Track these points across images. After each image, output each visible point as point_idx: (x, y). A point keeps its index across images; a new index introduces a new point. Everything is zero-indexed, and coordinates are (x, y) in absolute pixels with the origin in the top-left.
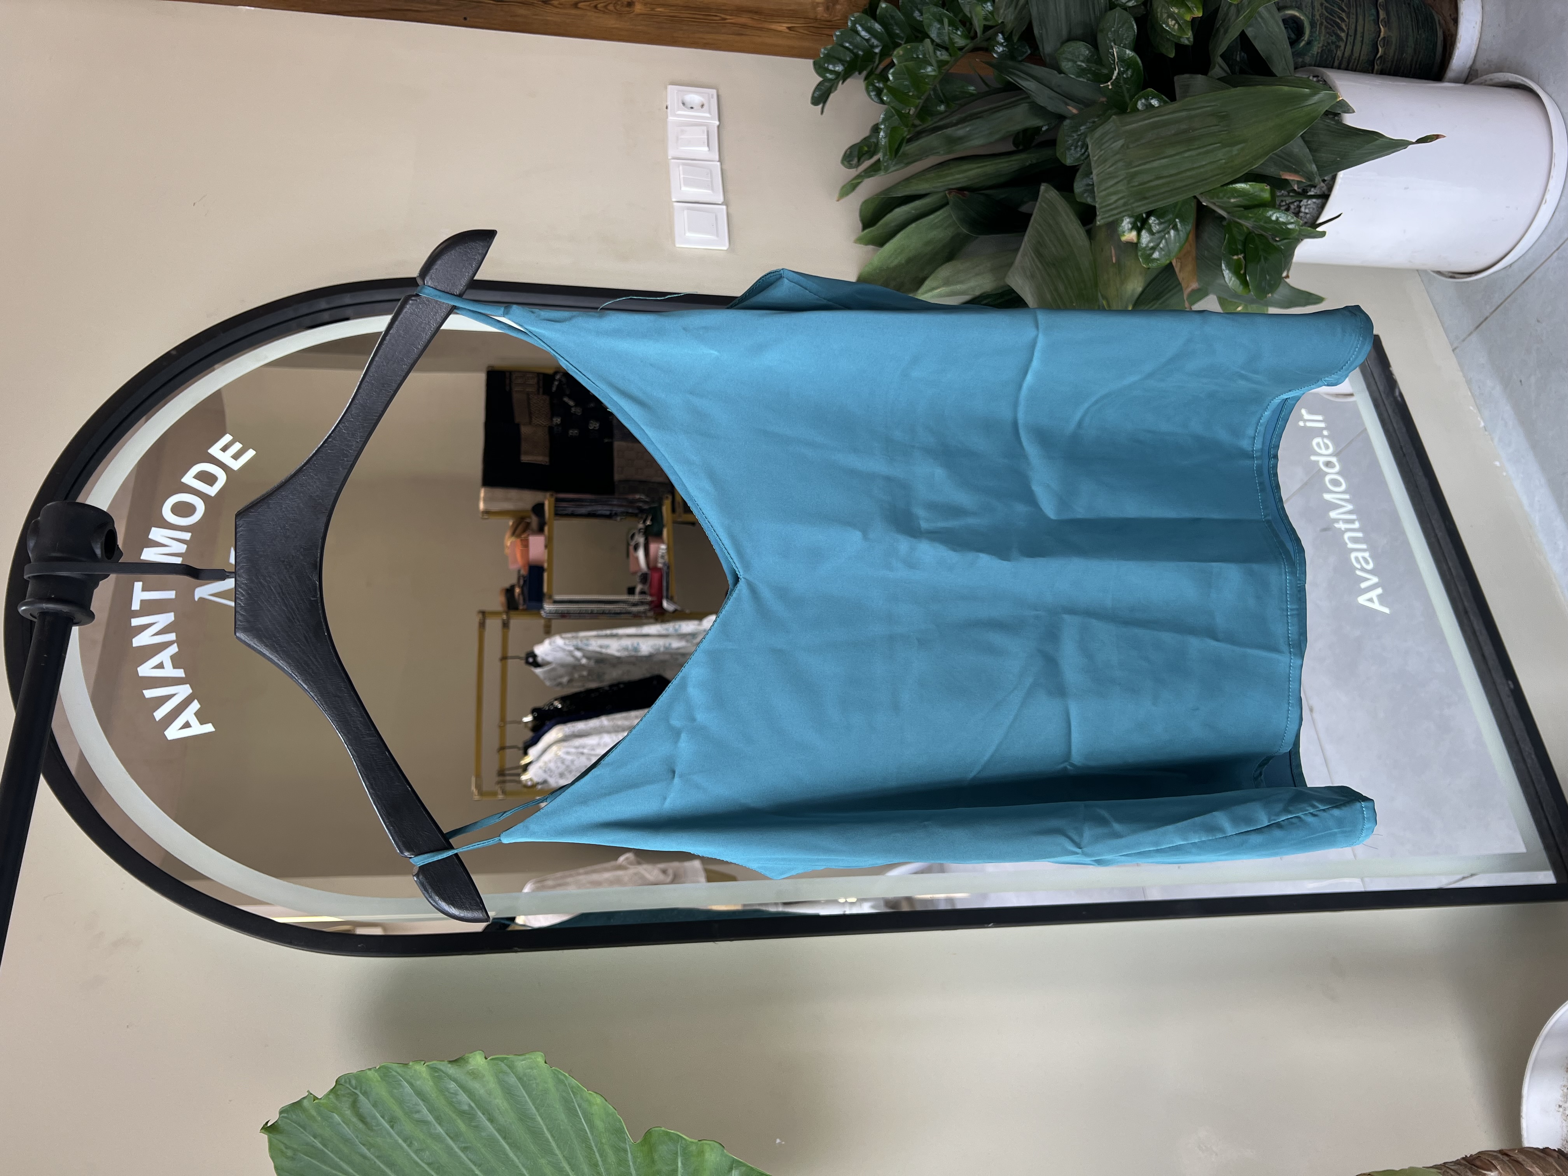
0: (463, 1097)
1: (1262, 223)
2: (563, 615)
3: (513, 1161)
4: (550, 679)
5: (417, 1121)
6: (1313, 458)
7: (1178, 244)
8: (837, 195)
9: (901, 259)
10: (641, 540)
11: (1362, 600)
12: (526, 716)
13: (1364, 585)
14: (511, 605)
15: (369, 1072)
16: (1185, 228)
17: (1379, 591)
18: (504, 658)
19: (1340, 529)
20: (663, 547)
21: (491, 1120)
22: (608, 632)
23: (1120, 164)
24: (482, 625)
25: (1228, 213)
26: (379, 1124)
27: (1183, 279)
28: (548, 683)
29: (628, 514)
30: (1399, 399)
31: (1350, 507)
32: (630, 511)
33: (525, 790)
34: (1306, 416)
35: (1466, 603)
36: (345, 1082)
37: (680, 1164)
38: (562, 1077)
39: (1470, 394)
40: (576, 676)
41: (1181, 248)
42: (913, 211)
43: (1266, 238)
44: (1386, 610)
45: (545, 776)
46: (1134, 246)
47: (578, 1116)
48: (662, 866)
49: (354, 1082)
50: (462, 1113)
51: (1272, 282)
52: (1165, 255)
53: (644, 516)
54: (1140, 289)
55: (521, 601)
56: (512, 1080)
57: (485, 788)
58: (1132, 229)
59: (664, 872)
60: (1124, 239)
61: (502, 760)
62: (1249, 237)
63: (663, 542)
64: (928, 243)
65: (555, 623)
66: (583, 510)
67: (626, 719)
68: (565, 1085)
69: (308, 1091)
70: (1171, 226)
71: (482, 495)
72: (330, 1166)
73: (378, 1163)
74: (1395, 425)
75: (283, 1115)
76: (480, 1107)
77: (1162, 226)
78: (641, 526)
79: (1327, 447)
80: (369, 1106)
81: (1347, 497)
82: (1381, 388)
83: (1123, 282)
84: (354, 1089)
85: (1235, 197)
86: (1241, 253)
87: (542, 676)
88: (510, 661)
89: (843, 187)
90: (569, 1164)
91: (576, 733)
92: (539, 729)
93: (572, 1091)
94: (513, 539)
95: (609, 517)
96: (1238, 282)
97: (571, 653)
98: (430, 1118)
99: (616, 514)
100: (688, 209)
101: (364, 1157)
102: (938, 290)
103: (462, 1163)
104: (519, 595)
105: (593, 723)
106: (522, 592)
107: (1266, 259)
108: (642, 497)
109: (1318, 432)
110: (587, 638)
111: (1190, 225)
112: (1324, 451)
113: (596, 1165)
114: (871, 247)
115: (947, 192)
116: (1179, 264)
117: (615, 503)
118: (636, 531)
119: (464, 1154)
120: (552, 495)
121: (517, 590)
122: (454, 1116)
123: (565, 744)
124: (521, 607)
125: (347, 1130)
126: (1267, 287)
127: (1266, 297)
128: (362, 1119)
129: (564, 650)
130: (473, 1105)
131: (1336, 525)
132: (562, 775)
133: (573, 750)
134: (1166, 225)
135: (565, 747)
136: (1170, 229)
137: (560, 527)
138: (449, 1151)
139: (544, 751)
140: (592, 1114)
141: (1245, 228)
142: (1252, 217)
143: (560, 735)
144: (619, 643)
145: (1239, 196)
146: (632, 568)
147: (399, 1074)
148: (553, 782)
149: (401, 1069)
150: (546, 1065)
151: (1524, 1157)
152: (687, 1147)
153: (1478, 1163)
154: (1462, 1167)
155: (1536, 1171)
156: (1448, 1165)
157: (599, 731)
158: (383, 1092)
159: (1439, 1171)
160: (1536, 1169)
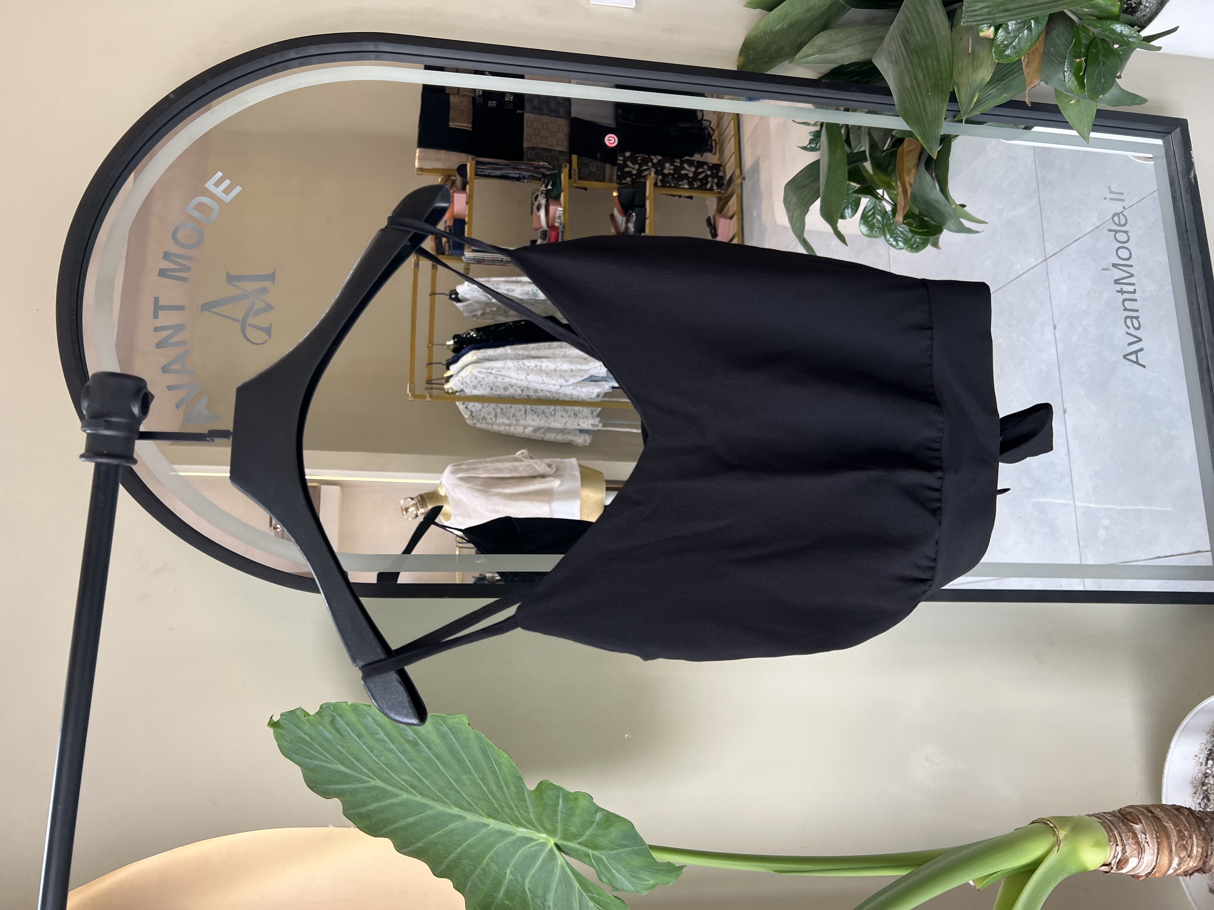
1: (1106, 33)
2: (480, 262)
3: (443, 773)
4: (467, 312)
5: (376, 739)
7: (1029, 43)
9: (785, 24)
10: (543, 202)
12: (449, 341)
14: (440, 250)
15: (342, 704)
16: (1038, 29)
18: (433, 294)
20: (561, 209)
21: (429, 747)
22: (514, 279)
24: (416, 265)
25: (1080, 19)
26: (349, 735)
27: (1028, 74)
28: (466, 315)
29: (533, 178)
30: (1193, 180)
32: (535, 175)
33: (447, 395)
36: (327, 707)
37: (561, 802)
38: (480, 736)
40: (488, 311)
41: (1031, 46)
43: (1108, 44)
45: (462, 387)
46: (991, 41)
47: (491, 760)
48: (548, 461)
49: (332, 708)
50: (409, 742)
51: (1106, 85)
52: (1016, 52)
53: (546, 181)
55: (447, 249)
56: (445, 729)
57: (417, 392)
58: (989, 28)
59: (550, 466)
60: (981, 34)
61: (430, 372)
62: (1093, 42)
63: (560, 205)
64: (809, 10)
65: (474, 268)
66: (498, 173)
67: (525, 349)
68: (483, 742)
69: (300, 707)
70: (1026, 27)
71: (417, 154)
72: (315, 752)
73: (348, 755)
74: (1184, 204)
75: (282, 718)
76: (420, 738)
77: (1019, 26)
78: (543, 188)
80: (344, 724)
82: (1180, 169)
83: (974, 71)
84: (332, 712)
85: (1088, 8)
86: (1083, 57)
87: (461, 309)
88: (437, 297)
90: (483, 782)
91: (487, 358)
92: (458, 352)
93: (487, 746)
95: (518, 179)
96: (1076, 83)
98: (386, 738)
99: (524, 178)
101: (339, 751)
102: (813, 57)
103: (408, 768)
104: (445, 242)
105: (500, 351)
106: (449, 241)
107: (1104, 63)
108: (545, 164)
110: (499, 283)
111: (1043, 27)
113: (501, 787)
114: (758, 11)
116: (1027, 60)
117: (523, 167)
118: (539, 193)
119: (409, 763)
120: (473, 159)
121: (444, 240)
122: (403, 741)
123: (479, 365)
124: (447, 253)
125: (327, 733)
126: (1100, 89)
127: (1098, 97)
128: (339, 732)
130: (416, 737)
132: (475, 387)
133: (484, 370)
134: (1022, 25)
135: (478, 368)
136: (1025, 30)
137: (479, 185)
138: (399, 759)
139: (463, 369)
140: (501, 763)
141: (1091, 34)
142: (1100, 27)
143: (475, 358)
144: (522, 288)
145: (1092, 7)
146: (535, 226)
147: (364, 710)
148: (468, 391)
149: (365, 708)
150: (469, 724)
151: (1163, 815)
152: (567, 795)
153: (1129, 817)
154: (1117, 819)
155: (1170, 826)
156: (1106, 816)
157: (504, 358)
158: (352, 717)
159: (1100, 821)
160: (1171, 824)
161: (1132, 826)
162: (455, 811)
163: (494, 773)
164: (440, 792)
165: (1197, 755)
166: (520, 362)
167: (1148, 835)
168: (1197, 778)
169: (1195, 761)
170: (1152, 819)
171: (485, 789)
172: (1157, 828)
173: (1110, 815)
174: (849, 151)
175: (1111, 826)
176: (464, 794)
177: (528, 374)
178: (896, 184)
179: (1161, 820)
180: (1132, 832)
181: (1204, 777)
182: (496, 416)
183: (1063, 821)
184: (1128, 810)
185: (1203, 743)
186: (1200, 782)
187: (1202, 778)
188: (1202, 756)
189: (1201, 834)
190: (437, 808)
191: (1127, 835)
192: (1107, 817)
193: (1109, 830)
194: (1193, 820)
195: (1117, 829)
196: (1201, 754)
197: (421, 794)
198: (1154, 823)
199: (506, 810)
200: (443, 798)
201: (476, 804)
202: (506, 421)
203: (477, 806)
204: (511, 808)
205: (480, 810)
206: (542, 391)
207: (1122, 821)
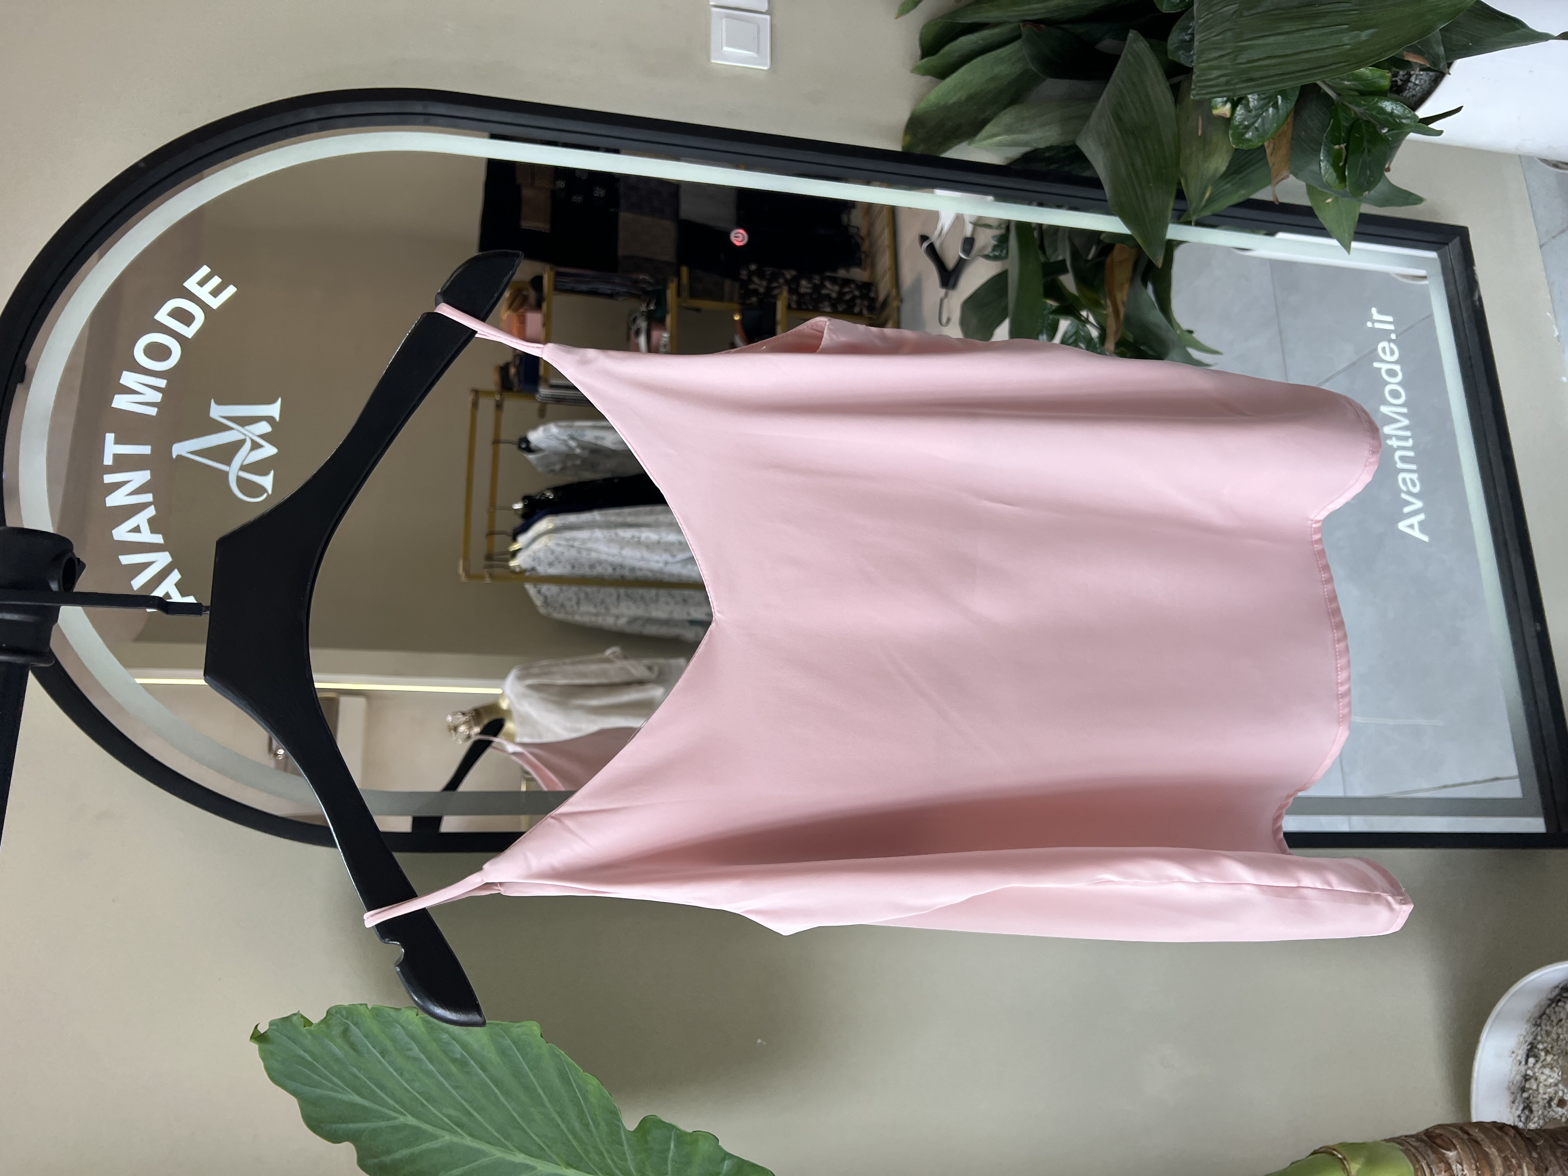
0: (458, 1048)
1: (1374, 113)
2: (558, 400)
3: (503, 1104)
4: (542, 466)
5: (408, 1057)
6: (1376, 365)
7: (1275, 125)
8: (895, 11)
9: (962, 95)
10: (643, 324)
11: (1402, 526)
12: (517, 502)
13: (1407, 510)
14: (506, 385)
15: (360, 1007)
16: (1286, 107)
17: (1422, 517)
18: (496, 442)
19: (1392, 446)
20: (666, 335)
21: (484, 1069)
23: (1229, 34)
24: (475, 404)
25: (1339, 95)
26: (369, 1052)
27: (1274, 164)
28: (540, 469)
29: (631, 295)
30: (1478, 303)
31: (1405, 422)
32: (633, 292)
33: (513, 575)
34: (1376, 316)
35: (1508, 536)
36: (336, 1012)
37: (672, 1146)
38: (559, 1054)
39: (1549, 297)
40: (569, 464)
41: (1278, 128)
42: (980, 42)
43: (1374, 126)
44: (1425, 538)
45: (533, 564)
46: (1227, 121)
47: (572, 1085)
48: (647, 662)
49: (344, 1013)
50: (454, 1061)
51: (1372, 179)
52: (1259, 136)
53: (647, 299)
54: (1223, 168)
55: (516, 383)
56: (507, 1042)
57: (473, 571)
58: (1225, 103)
59: (650, 669)
60: (1215, 112)
61: (490, 545)
62: (1356, 124)
63: (666, 329)
64: (993, 79)
65: (551, 408)
66: (584, 287)
67: (619, 515)
68: (561, 1060)
69: (299, 1011)
70: (1271, 104)
72: (320, 1076)
73: (368, 1082)
74: (1467, 331)
75: (271, 1027)
76: (471, 1055)
77: (1262, 102)
78: (643, 308)
79: (1392, 353)
80: (361, 1035)
81: (1405, 410)
82: (1460, 288)
83: (1206, 159)
84: (344, 1019)
85: (1349, 81)
86: (1344, 143)
87: (534, 462)
88: (502, 446)
89: (903, 4)
90: (560, 1117)
91: (568, 525)
92: (530, 516)
93: (568, 1067)
94: (509, 313)
95: (611, 296)
96: (1334, 175)
97: (565, 442)
98: (422, 1056)
99: (618, 294)
100: (728, 16)
101: (355, 1076)
102: (999, 138)
103: (452, 1097)
104: (514, 375)
105: (586, 517)
106: (518, 373)
107: (1369, 151)
108: (646, 278)
109: (1384, 335)
110: (583, 428)
111: (1293, 104)
112: (1388, 358)
113: (587, 1125)
114: (928, 78)
115: (1021, 24)
116: (1272, 145)
117: (618, 281)
118: (637, 314)
119: (456, 1092)
120: (552, 269)
121: (513, 371)
122: (447, 1060)
123: (553, 536)
124: (515, 389)
125: (336, 1050)
126: (1365, 184)
127: (1362, 195)
128: (353, 1046)
129: (557, 439)
130: (465, 1054)
131: (1389, 442)
132: (551, 564)
133: (563, 543)
134: (1266, 101)
135: (555, 538)
136: (1270, 107)
137: (559, 302)
138: (440, 1085)
139: (534, 539)
140: (587, 1091)
141: (1352, 112)
142: (1364, 105)
143: (551, 526)
145: (1355, 80)
147: (391, 1017)
148: (542, 570)
149: (393, 1013)
150: (542, 1036)
151: (1483, 1136)
152: (681, 1136)
153: (1439, 1141)
154: (1423, 1145)
155: (1493, 1151)
156: (1409, 1140)
157: (591, 525)
158: (374, 1027)
159: (1401, 1147)
160: (1494, 1150)
161: (1444, 1154)
162: (520, 1158)
163: (577, 1104)
164: (498, 1132)
165: (1514, 1050)
166: (612, 533)
167: (1465, 1166)
168: (1515, 1082)
169: (1512, 1059)
170: (1469, 1144)
171: (563, 1127)
172: (1477, 1156)
173: (1414, 1139)
174: (1042, 259)
175: (1417, 1154)
176: (532, 1135)
177: (622, 548)
178: (1106, 302)
179: (1481, 1145)
180: (1445, 1163)
181: (1523, 1081)
182: (578, 603)
183: (1354, 1149)
184: (1438, 1131)
185: (1521, 1035)
186: (1519, 1087)
187: (1522, 1081)
188: (1521, 1052)
189: (1533, 1162)
190: (495, 1155)
191: (1438, 1167)
192: (1411, 1143)
193: (1415, 1161)
194: (1521, 1143)
195: (1425, 1159)
196: (1520, 1049)
197: (471, 1135)
198: (1472, 1148)
199: (593, 1155)
200: (503, 1140)
201: (549, 1147)
202: (592, 609)
203: (552, 1151)
204: (601, 1154)
205: (554, 1156)
206: (641, 569)
207: (1431, 1147)
